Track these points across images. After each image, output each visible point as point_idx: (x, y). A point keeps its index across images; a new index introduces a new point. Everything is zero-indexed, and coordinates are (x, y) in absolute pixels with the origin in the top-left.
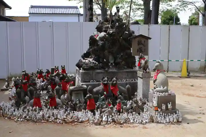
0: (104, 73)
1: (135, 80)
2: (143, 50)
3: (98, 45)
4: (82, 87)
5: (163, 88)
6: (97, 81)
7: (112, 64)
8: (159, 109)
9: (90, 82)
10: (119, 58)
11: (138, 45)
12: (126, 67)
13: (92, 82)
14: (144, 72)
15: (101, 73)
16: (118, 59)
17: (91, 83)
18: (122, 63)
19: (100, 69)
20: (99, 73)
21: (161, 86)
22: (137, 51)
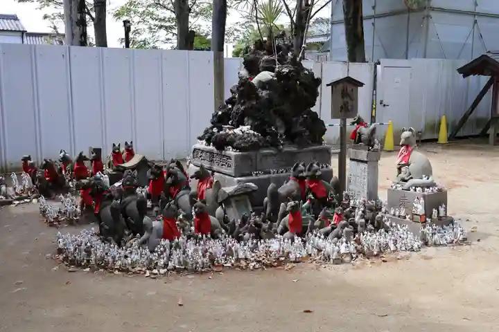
0: (275, 155)
1: (327, 167)
2: (350, 108)
3: (258, 98)
4: (247, 187)
5: (428, 179)
6: (265, 173)
7: (281, 136)
8: (427, 219)
9: (251, 175)
10: (300, 125)
11: (343, 97)
12: (310, 142)
13: (256, 174)
14: (369, 150)
15: (271, 155)
16: (298, 126)
17: (254, 177)
18: (306, 134)
19: (267, 147)
20: (266, 156)
21: (424, 176)
22: (340, 109)
